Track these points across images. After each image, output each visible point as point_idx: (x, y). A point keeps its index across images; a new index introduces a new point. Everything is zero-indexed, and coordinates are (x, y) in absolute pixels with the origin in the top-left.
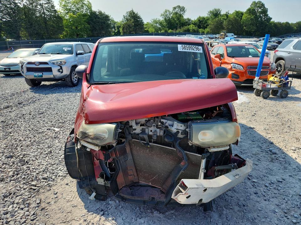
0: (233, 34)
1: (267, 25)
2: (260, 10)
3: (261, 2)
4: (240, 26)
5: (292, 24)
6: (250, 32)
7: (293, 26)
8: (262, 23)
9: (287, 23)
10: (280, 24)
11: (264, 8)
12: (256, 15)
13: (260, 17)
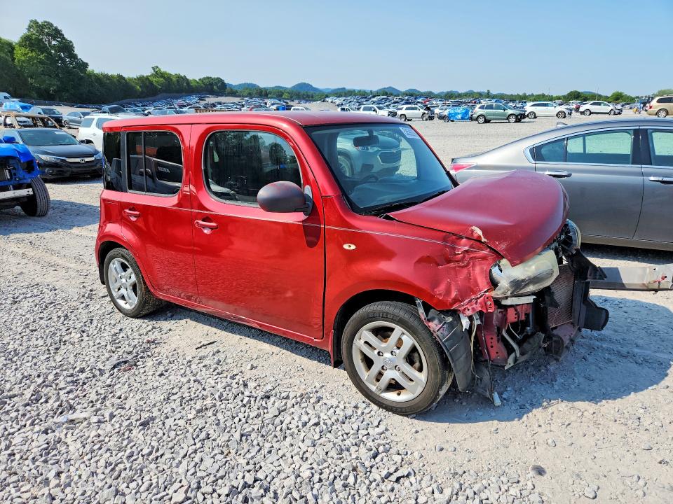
0: (7, 95)
1: (82, 78)
2: (54, 43)
3: (52, 25)
4: (19, 76)
5: (131, 79)
6: (47, 91)
7: (133, 84)
8: (69, 72)
9: (120, 77)
10: (107, 77)
11: (64, 38)
12: (50, 54)
13: (60, 58)
